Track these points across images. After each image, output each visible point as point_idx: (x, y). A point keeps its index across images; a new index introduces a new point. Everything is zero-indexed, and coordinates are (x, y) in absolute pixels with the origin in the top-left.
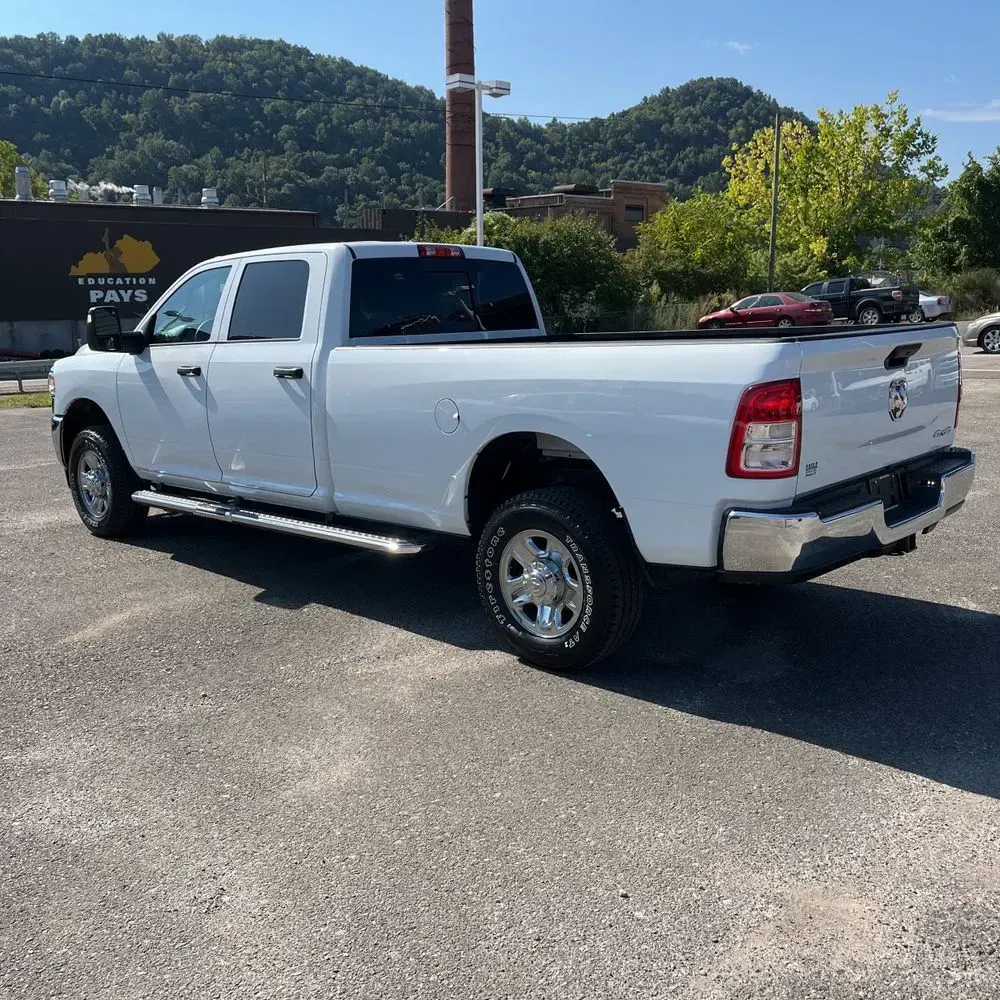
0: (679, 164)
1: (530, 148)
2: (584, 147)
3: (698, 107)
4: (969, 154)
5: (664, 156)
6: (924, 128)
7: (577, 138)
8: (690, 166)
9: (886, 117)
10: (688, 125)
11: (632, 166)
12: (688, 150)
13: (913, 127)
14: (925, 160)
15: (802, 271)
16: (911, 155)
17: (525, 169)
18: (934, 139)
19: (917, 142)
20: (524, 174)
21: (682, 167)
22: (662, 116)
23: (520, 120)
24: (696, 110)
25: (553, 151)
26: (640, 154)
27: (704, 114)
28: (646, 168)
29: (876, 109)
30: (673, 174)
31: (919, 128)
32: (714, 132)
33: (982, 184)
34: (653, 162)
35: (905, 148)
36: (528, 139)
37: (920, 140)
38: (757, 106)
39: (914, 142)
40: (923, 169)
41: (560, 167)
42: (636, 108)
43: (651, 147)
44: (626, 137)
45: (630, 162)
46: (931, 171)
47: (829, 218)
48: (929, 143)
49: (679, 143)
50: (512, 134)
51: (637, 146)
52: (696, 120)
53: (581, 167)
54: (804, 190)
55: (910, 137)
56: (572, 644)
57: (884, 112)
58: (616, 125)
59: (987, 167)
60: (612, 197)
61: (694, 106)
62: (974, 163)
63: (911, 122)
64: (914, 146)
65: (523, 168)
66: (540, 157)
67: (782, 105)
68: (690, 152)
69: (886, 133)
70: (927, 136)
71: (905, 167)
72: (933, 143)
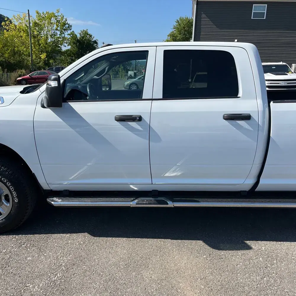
9: (57, 17)
13: (65, 21)
14: (69, 32)
15: (38, 63)
16: (65, 30)
18: (71, 26)
29: (53, 14)
31: (67, 22)
33: (78, 41)
35: (63, 28)
37: (67, 26)
39: (65, 26)
40: (69, 35)
48: (70, 27)
55: (64, 24)
57: (56, 15)
59: (79, 36)
63: (64, 20)
64: (65, 27)
69: (58, 21)
70: (69, 24)
71: (63, 33)
72: (71, 27)
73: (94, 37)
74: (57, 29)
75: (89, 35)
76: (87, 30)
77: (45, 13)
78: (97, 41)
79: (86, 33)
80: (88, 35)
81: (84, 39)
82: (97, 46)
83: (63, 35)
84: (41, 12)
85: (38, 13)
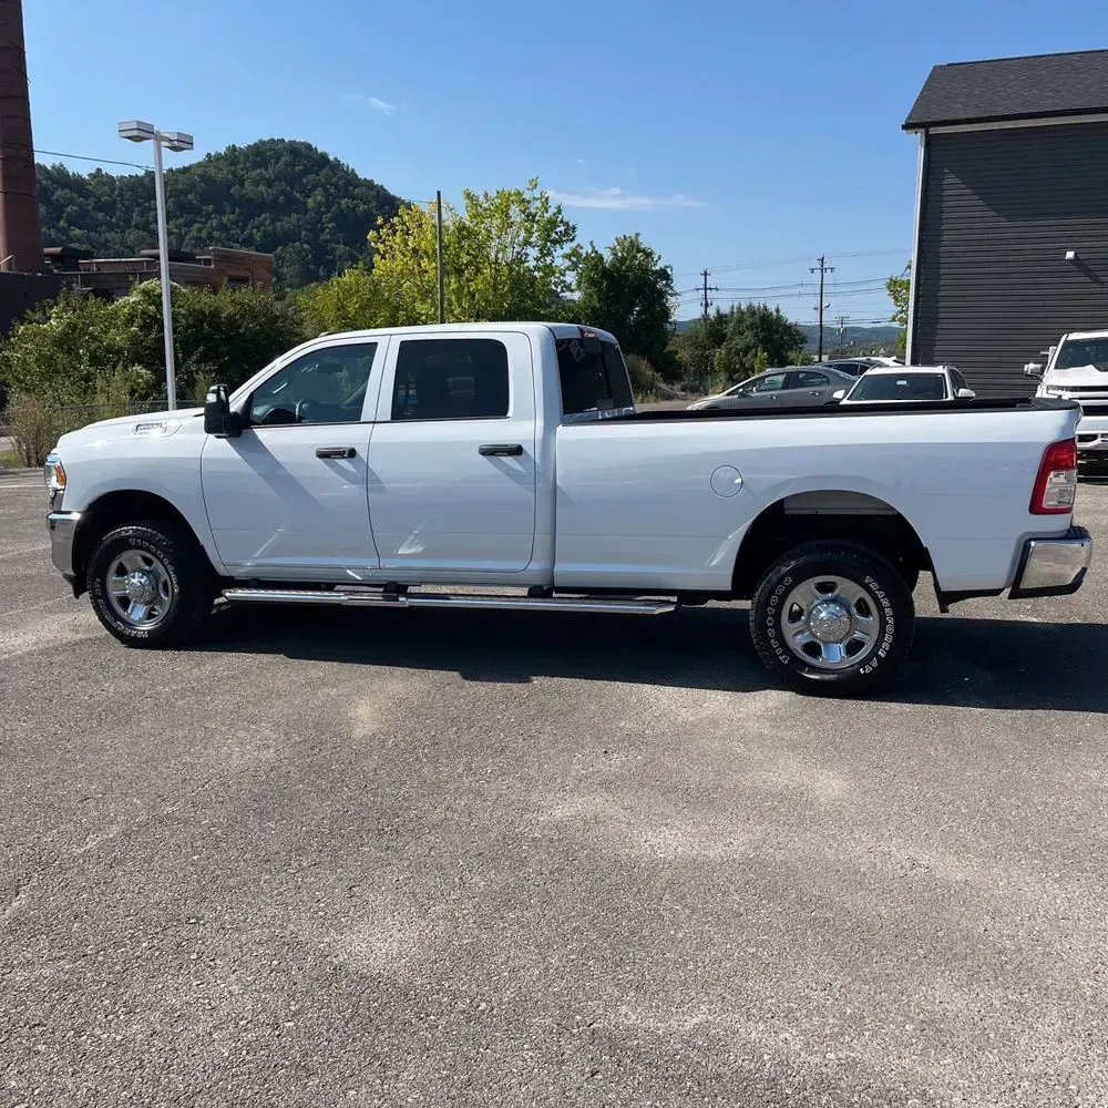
0: (255, 231)
1: (70, 201)
2: (139, 205)
3: (270, 170)
4: (591, 243)
5: (235, 222)
6: (565, 216)
7: (129, 193)
8: (265, 235)
9: (529, 202)
10: (262, 188)
11: (200, 230)
12: (263, 216)
13: (554, 214)
16: (554, 242)
17: (66, 225)
18: (574, 228)
19: (558, 230)
20: (65, 231)
21: (258, 236)
22: (230, 177)
23: (53, 167)
24: (269, 173)
25: (99, 207)
26: (209, 217)
27: (278, 179)
28: (217, 234)
29: (519, 194)
30: (248, 242)
31: (560, 216)
32: (291, 200)
33: (606, 274)
34: (223, 227)
35: (549, 235)
36: (67, 191)
37: (562, 228)
38: (335, 175)
39: (555, 231)
40: (567, 257)
41: (111, 227)
42: (199, 165)
43: (220, 211)
44: (190, 196)
45: (197, 225)
46: (574, 259)
47: (486, 301)
48: (570, 231)
49: (252, 208)
50: (44, 182)
51: (204, 208)
52: (270, 184)
53: (137, 227)
54: (459, 272)
55: (553, 223)
56: (868, 669)
57: (527, 197)
58: (176, 181)
59: (608, 257)
60: (213, 266)
61: (266, 169)
62: (596, 252)
63: (552, 210)
64: (556, 233)
65: (62, 223)
66: (84, 213)
67: (361, 176)
68: (266, 219)
69: (531, 218)
70: (567, 224)
71: (549, 254)
72: (574, 232)
73: (660, 257)
74: (527, 243)
75: (644, 251)
76: (637, 234)
77: (493, 194)
78: (669, 270)
79: (634, 246)
80: (639, 251)
81: (624, 267)
82: (671, 288)
83: (548, 260)
84: (479, 193)
85: (469, 196)
